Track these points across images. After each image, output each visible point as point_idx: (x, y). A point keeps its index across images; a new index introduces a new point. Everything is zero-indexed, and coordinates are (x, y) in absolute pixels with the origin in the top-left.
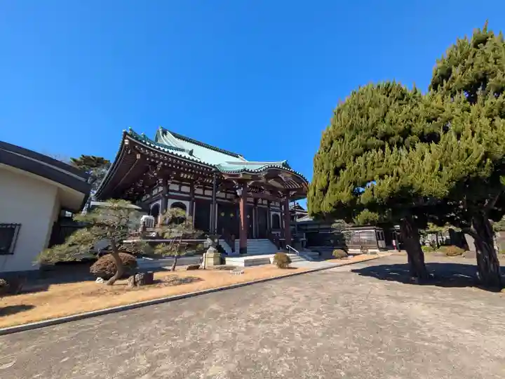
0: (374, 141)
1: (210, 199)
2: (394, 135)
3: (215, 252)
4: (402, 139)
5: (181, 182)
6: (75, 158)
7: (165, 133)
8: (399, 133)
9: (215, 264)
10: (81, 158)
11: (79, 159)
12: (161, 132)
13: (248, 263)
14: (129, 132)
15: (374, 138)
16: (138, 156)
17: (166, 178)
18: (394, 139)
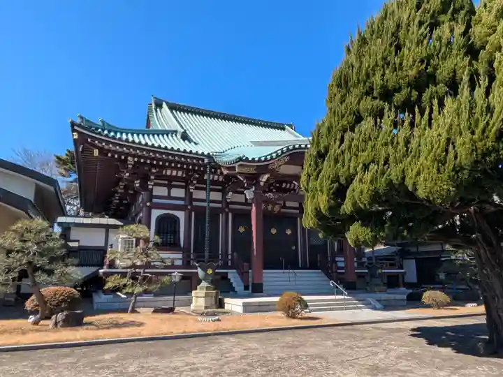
0: (367, 103)
1: (220, 205)
2: (399, 90)
3: (207, 288)
4: (415, 93)
5: (170, 183)
6: (59, 155)
7: (159, 105)
8: (409, 85)
9: (206, 308)
10: (67, 155)
11: (64, 157)
12: (153, 106)
13: (247, 308)
14: (78, 121)
15: (369, 98)
16: (96, 152)
17: (145, 179)
18: (398, 98)
